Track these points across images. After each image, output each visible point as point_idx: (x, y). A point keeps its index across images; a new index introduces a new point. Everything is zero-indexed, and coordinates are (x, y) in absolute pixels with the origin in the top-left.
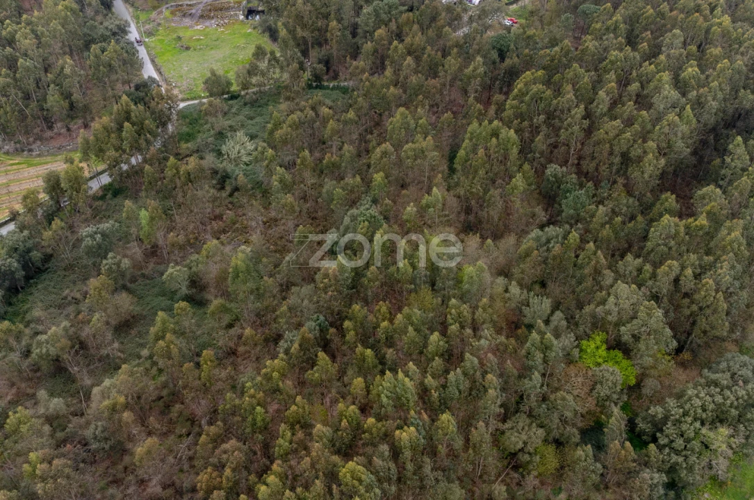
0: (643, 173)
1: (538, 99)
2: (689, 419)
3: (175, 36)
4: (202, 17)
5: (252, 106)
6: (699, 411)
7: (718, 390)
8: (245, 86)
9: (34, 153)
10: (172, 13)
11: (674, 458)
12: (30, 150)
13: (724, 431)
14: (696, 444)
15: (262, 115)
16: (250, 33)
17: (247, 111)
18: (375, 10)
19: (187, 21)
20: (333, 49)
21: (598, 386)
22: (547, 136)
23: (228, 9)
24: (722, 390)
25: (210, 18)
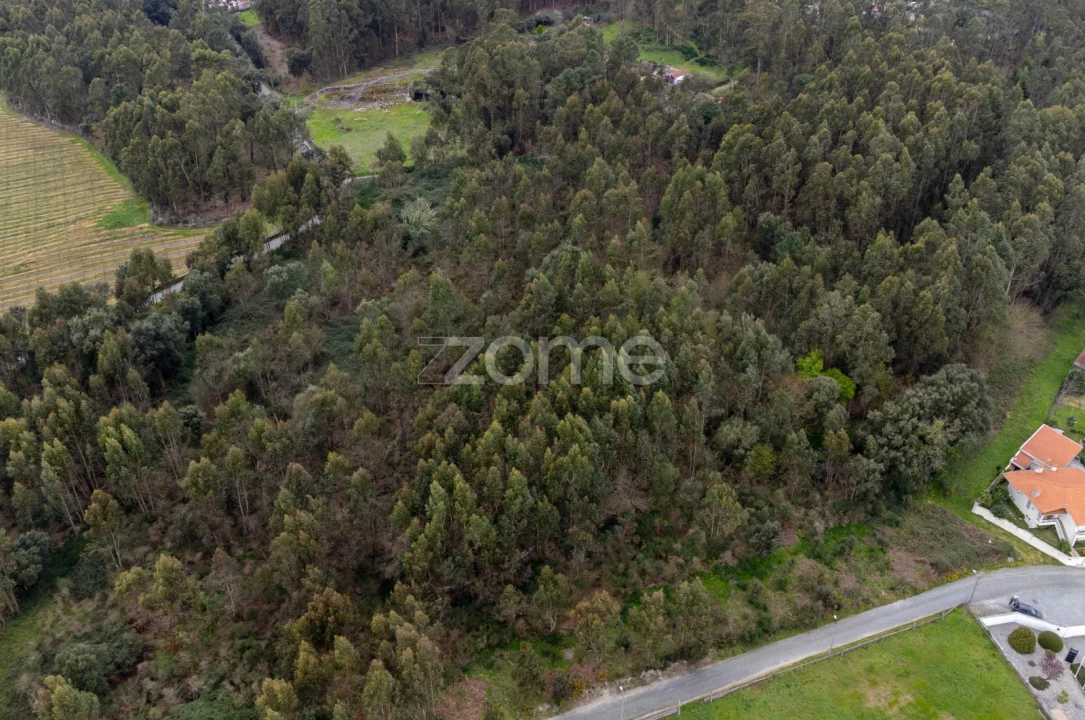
0: (859, 212)
1: (747, 147)
2: (907, 416)
3: (333, 119)
4: (363, 99)
5: (430, 177)
6: (918, 408)
7: (935, 388)
8: (421, 159)
9: (190, 225)
10: (328, 97)
11: (893, 454)
12: (186, 222)
13: (940, 423)
14: (914, 438)
15: (441, 186)
16: (420, 115)
17: (424, 182)
18: (566, 78)
19: (346, 104)
20: (520, 121)
21: (816, 394)
22: (758, 187)
23: (392, 91)
24: (938, 388)
25: (372, 100)
